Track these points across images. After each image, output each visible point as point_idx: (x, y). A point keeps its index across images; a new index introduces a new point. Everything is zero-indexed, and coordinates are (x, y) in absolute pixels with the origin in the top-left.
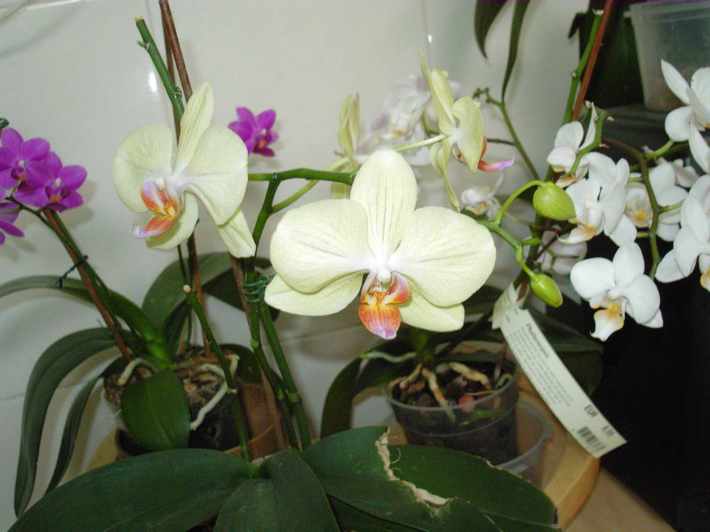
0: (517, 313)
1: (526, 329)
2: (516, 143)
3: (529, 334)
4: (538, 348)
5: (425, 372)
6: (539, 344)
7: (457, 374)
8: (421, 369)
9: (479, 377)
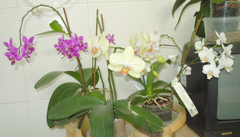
0: (177, 83)
1: (180, 87)
2: (177, 46)
3: (180, 88)
4: (182, 91)
5: (152, 99)
6: (182, 90)
7: (160, 99)
8: (151, 99)
9: (166, 99)
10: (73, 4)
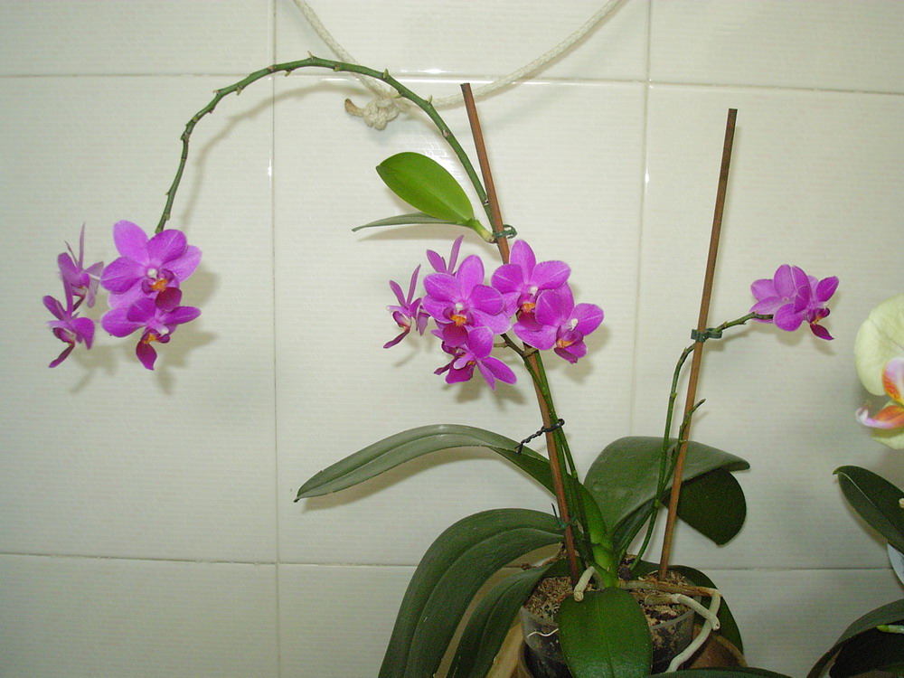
10: (566, 79)
